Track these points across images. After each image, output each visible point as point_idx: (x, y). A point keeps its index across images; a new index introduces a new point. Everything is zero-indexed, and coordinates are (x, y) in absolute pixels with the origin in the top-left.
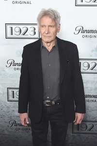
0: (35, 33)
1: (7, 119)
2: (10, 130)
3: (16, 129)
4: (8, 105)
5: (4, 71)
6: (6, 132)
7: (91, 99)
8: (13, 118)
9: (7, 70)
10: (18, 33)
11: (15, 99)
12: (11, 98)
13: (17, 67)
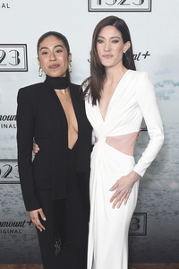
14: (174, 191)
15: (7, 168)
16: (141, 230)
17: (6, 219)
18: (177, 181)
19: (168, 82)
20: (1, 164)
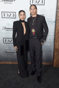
2: (4, 55)
4: (3, 45)
5: (2, 31)
6: (3, 56)
8: (6, 50)
9: (3, 31)
10: (7, 16)
11: (6, 42)
12: (5, 42)
13: (7, 29)
14: (49, 46)
15: (11, 40)
18: (50, 44)
19: (48, 21)
20: (9, 39)
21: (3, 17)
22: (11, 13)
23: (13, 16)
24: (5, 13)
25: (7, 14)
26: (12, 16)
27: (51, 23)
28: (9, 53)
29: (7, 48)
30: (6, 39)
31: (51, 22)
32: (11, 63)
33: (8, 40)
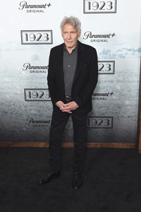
0: (48, 39)
1: (25, 117)
2: (28, 127)
3: (34, 126)
4: (25, 105)
5: (21, 74)
6: (25, 129)
7: (100, 97)
8: (30, 116)
9: (23, 72)
10: (33, 39)
11: (32, 99)
12: (28, 98)
13: (32, 70)
14: (128, 105)
15: (41, 93)
16: (110, 126)
17: (41, 119)
18: (129, 100)
19: (124, 49)
20: (38, 91)
21: (25, 41)
22: (42, 33)
23: (46, 39)
24: (29, 33)
25: (32, 36)
26: (43, 39)
27: (132, 52)
28: (37, 122)
29: (33, 112)
30: (32, 91)
31: (131, 50)
32: (42, 145)
33: (35, 94)
